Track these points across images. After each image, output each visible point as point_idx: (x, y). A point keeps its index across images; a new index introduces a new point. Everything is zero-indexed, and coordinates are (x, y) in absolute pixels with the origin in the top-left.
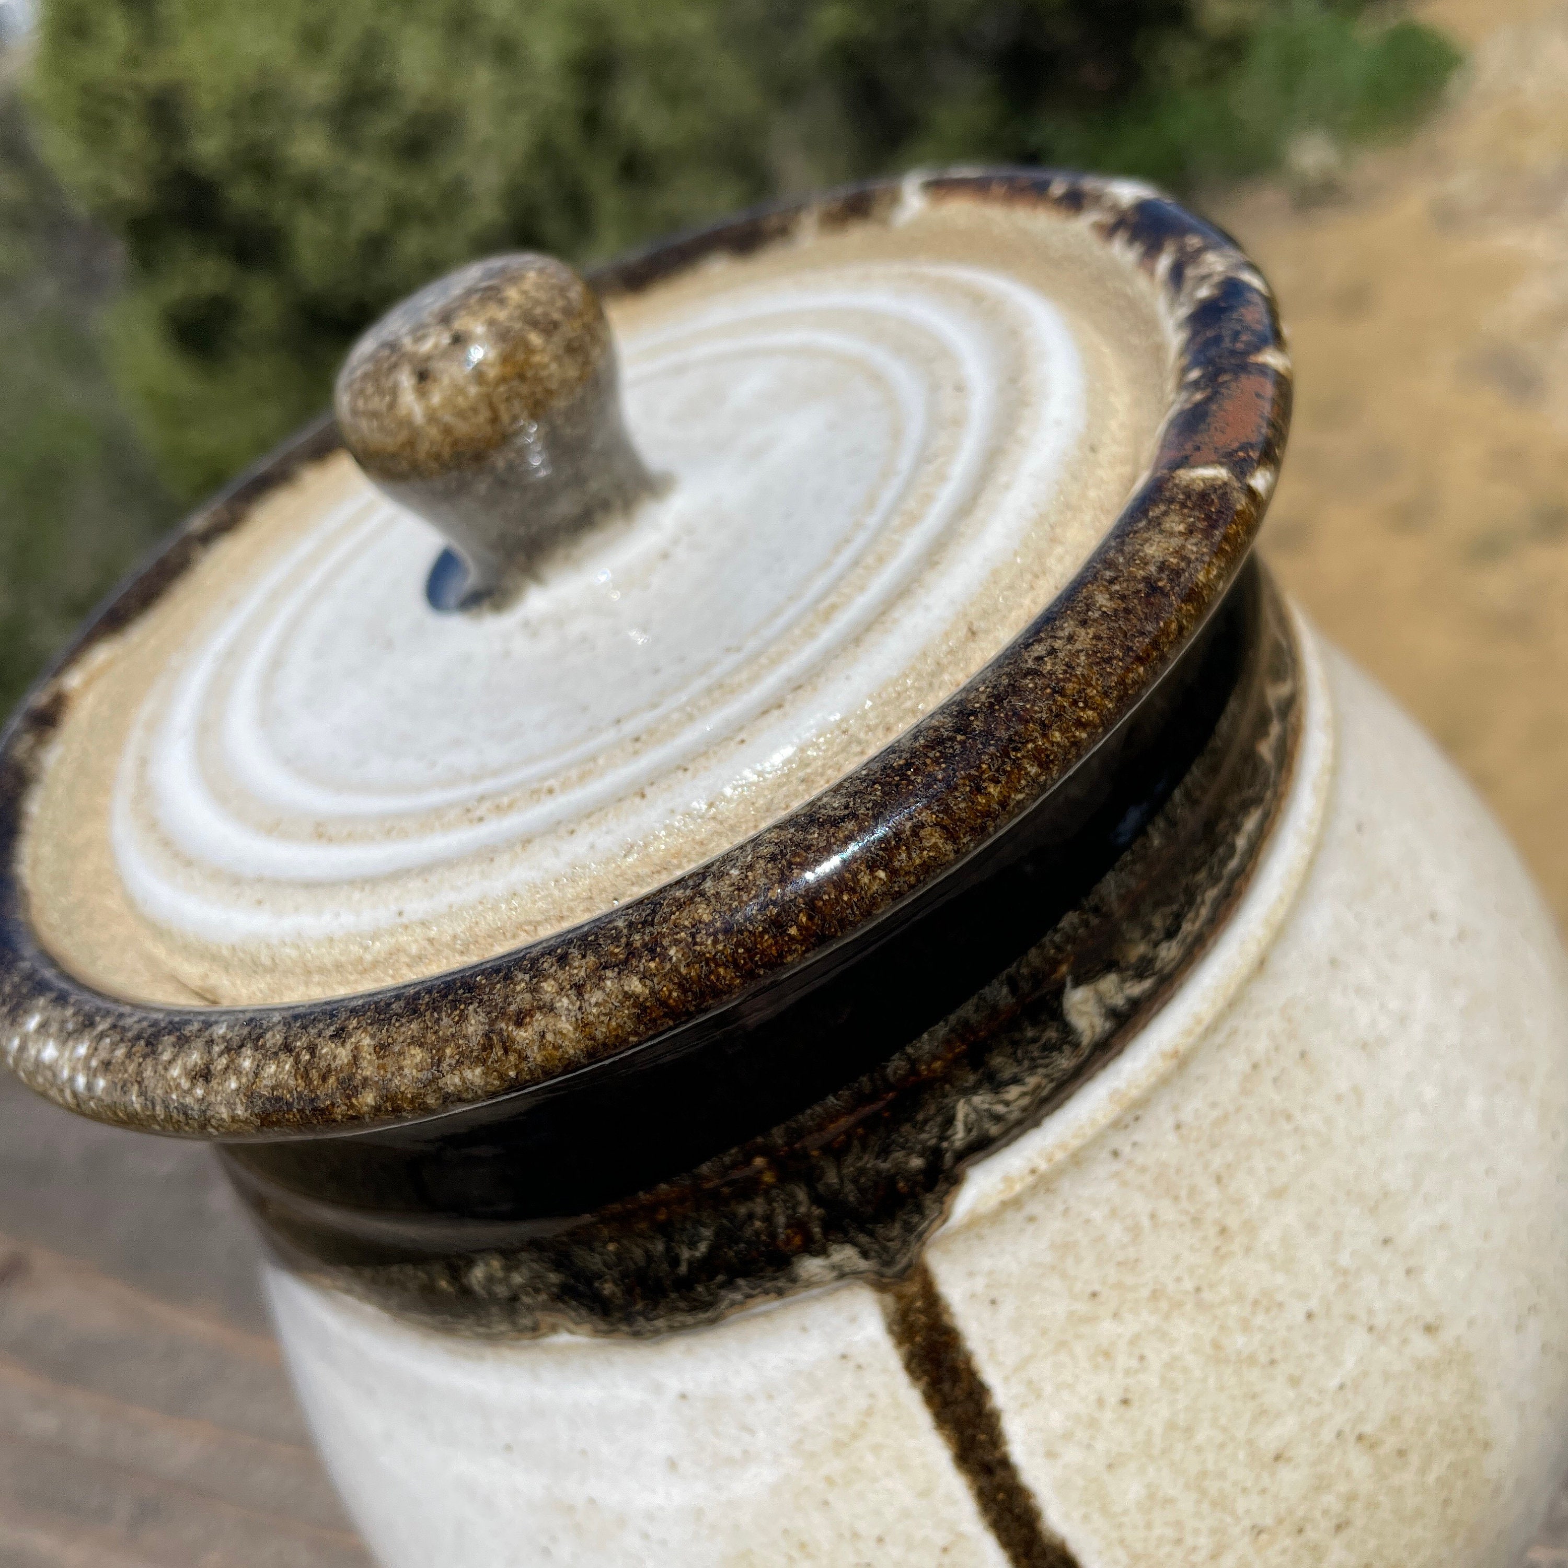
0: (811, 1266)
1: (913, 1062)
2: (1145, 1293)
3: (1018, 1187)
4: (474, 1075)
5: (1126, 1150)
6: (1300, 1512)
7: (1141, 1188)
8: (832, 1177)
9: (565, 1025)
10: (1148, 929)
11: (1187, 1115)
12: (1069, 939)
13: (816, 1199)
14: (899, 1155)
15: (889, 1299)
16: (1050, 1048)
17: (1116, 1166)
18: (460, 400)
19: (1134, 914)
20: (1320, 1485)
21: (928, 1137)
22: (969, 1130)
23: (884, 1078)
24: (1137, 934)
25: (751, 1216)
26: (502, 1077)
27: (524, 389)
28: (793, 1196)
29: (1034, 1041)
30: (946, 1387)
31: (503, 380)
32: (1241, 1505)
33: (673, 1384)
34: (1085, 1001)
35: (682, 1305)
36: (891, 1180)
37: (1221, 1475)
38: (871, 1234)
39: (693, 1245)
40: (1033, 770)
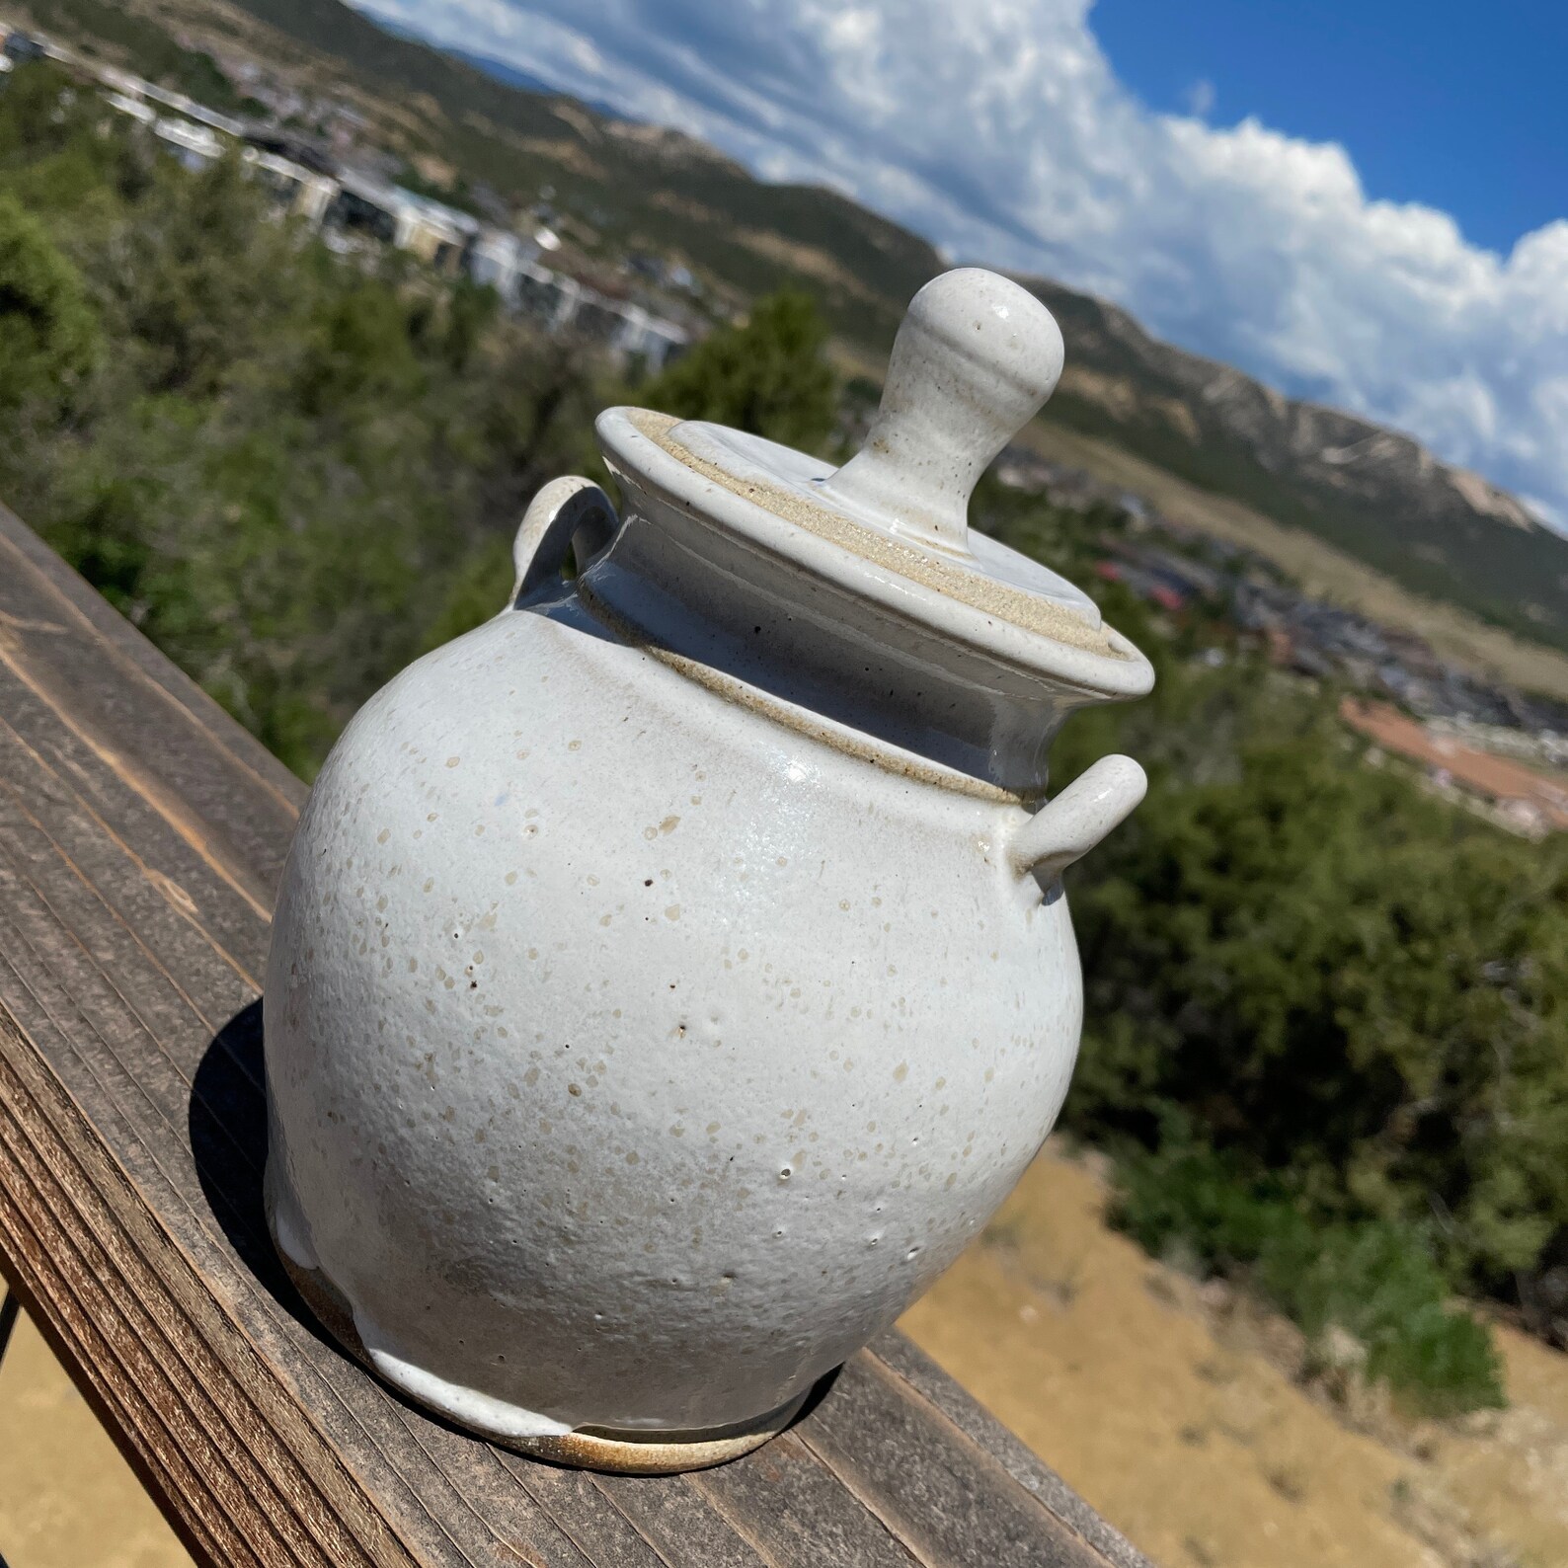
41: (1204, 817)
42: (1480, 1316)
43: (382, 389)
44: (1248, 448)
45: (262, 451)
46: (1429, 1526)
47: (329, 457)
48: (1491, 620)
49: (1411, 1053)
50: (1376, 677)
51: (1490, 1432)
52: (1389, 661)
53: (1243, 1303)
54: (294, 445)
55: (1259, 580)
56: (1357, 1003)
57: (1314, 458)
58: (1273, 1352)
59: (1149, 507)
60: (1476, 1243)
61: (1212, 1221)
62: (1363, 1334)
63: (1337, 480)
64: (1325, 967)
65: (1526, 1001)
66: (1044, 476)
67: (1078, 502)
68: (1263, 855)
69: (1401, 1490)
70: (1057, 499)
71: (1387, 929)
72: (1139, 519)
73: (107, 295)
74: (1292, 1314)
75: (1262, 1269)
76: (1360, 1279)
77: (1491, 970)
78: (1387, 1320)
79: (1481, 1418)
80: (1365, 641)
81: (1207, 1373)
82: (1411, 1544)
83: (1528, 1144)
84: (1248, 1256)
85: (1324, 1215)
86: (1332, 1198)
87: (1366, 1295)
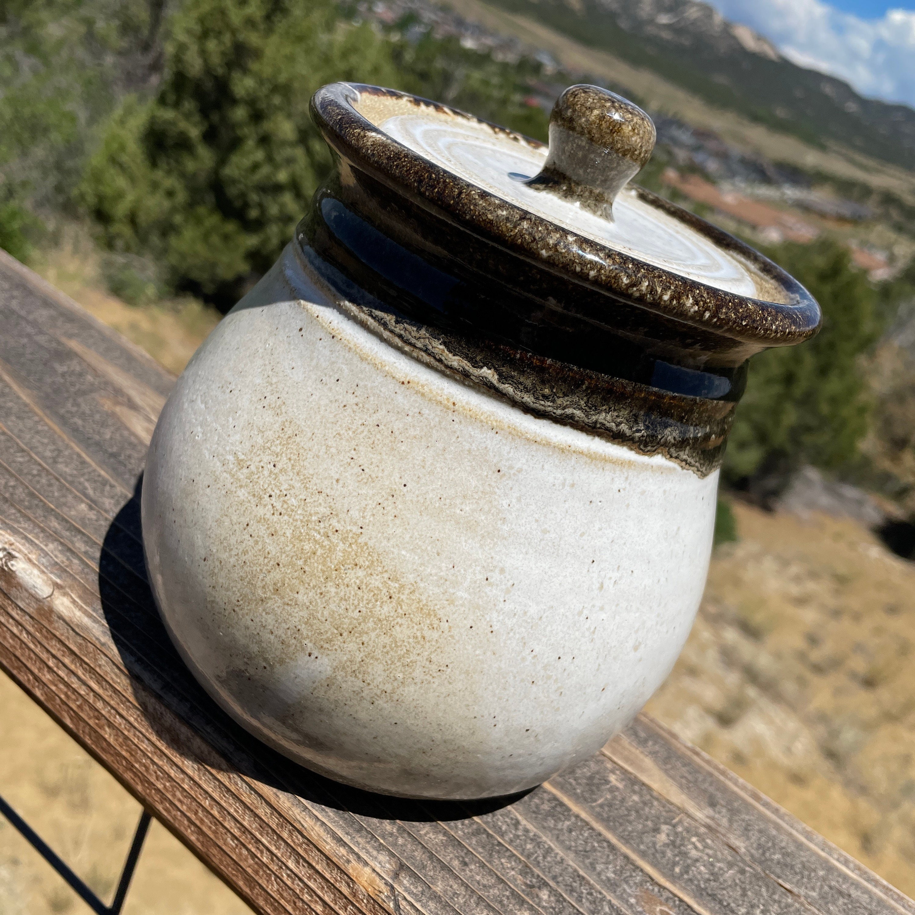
44: (612, 16)
47: (17, 50)
48: (755, 118)
50: (691, 159)
52: (697, 149)
57: (651, 21)
59: (556, 59)
63: (666, 35)
66: (489, 41)
67: (511, 58)
70: (499, 57)
72: (549, 67)
80: (684, 136)
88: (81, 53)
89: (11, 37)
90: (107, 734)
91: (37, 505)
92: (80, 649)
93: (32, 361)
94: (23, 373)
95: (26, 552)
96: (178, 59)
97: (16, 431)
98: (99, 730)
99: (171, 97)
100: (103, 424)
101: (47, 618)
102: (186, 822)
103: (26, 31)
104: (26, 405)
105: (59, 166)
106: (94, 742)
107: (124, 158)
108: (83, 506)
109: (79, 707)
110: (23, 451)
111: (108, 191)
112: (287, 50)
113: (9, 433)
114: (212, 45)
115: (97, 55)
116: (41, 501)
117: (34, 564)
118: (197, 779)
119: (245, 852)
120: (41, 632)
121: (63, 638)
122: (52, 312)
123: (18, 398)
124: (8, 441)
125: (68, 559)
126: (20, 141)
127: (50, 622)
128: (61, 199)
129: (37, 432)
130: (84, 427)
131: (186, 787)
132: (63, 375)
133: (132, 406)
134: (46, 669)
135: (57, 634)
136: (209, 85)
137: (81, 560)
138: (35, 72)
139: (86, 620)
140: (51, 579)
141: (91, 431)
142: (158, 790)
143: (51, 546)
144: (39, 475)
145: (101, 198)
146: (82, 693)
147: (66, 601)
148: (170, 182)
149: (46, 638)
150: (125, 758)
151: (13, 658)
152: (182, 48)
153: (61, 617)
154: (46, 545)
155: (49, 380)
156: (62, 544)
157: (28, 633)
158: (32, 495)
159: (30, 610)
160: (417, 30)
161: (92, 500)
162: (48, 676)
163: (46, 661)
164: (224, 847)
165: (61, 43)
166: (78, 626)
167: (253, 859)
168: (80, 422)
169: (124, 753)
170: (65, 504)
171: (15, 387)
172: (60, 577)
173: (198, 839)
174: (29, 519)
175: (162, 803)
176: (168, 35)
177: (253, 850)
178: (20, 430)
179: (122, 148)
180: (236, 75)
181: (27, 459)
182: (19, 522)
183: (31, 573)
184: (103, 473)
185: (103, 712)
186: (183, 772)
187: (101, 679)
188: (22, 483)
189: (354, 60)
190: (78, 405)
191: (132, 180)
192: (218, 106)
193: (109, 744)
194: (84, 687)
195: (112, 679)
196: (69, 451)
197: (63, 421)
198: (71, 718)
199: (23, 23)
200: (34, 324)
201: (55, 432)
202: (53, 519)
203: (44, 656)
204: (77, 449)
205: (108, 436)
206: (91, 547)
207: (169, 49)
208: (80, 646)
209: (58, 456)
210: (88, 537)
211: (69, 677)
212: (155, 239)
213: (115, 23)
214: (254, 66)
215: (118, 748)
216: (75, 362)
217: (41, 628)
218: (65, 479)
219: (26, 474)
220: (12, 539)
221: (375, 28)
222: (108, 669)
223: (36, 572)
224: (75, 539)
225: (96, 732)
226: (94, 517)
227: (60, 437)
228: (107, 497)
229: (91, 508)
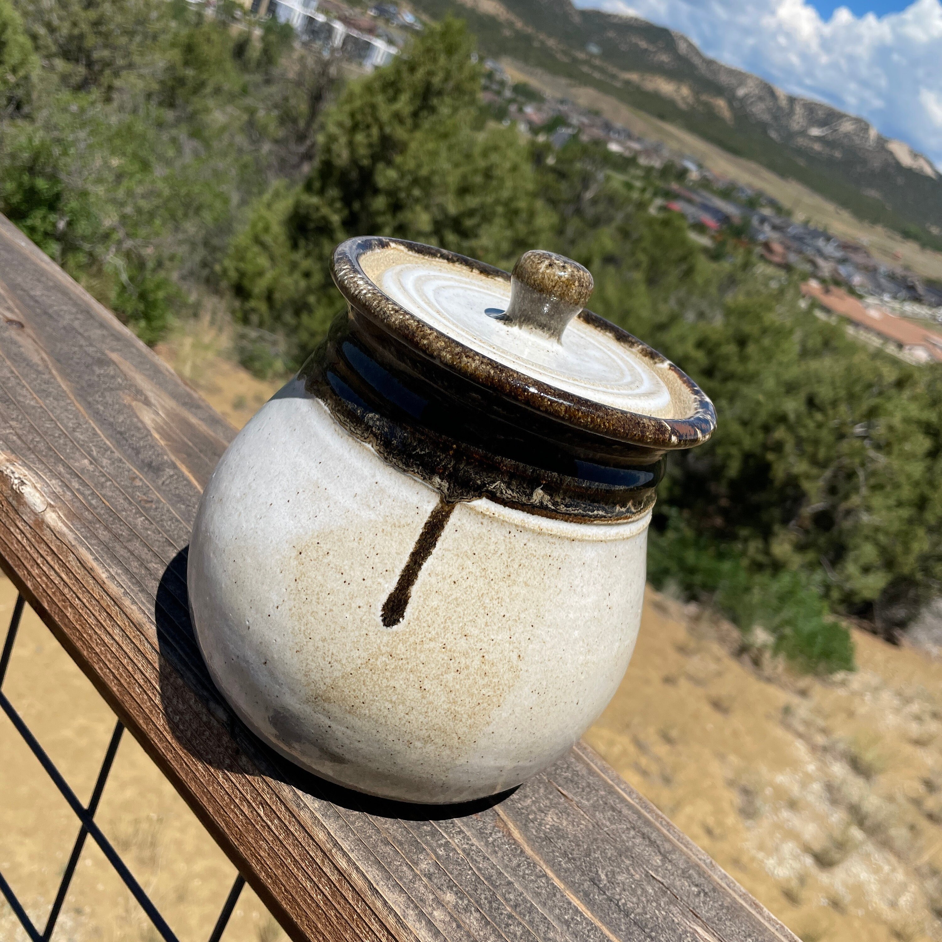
0: (437, 480)
1: (502, 461)
2: (483, 567)
3: (488, 513)
4: (449, 356)
5: (512, 534)
6: (455, 655)
7: (506, 546)
8: (462, 466)
9: (473, 365)
10: (564, 499)
11: (530, 544)
12: (551, 477)
13: (454, 467)
14: (478, 477)
15: (440, 505)
16: (524, 493)
17: (507, 535)
18: (552, 277)
19: (565, 493)
20: (465, 654)
21: (487, 480)
22: (494, 488)
23: (494, 458)
24: (562, 497)
25: (439, 456)
26: (453, 362)
27: (564, 288)
28: (451, 461)
29: (524, 488)
30: (428, 536)
31: (563, 282)
32: (448, 635)
33: (378, 478)
34: (540, 494)
35: (404, 460)
36: (471, 480)
37: (452, 623)
38: (454, 486)
39: (421, 450)
40: (589, 420)
41: (700, 344)
42: (844, 624)
43: (218, 91)
44: (764, 127)
45: (139, 127)
46: (801, 729)
47: (182, 133)
48: (907, 235)
49: (808, 477)
50: (836, 271)
51: (843, 683)
52: (843, 261)
53: (707, 613)
54: (160, 125)
55: (767, 212)
56: (778, 447)
57: (803, 133)
58: (722, 640)
59: (700, 166)
60: (848, 586)
61: (692, 571)
62: (774, 630)
63: (817, 147)
64: (767, 429)
65: (878, 447)
66: (636, 146)
67: (657, 163)
68: (735, 366)
69: (787, 710)
70: (643, 161)
71: (803, 408)
72: (694, 174)
73: (42, 31)
74: (735, 620)
75: (719, 596)
76: (775, 602)
77: (859, 430)
78: (788, 622)
79: (840, 676)
80: (830, 249)
81: (682, 649)
82: (789, 737)
83: (877, 529)
84: (711, 589)
85: (757, 567)
86: (761, 558)
87: (777, 610)
88: (240, 140)
89: (178, 121)
90: (69, 612)
91: (51, 456)
92: (58, 550)
93: (78, 363)
94: (68, 371)
95: (34, 482)
96: (328, 150)
97: (51, 407)
98: (64, 610)
99: (317, 185)
100: (119, 412)
101: (40, 527)
102: (112, 677)
103: (192, 117)
104: (64, 392)
105: (206, 244)
106: (61, 620)
107: (268, 239)
108: (86, 462)
109: (54, 593)
110: (52, 420)
111: (249, 268)
112: (431, 146)
113: (45, 407)
114: (360, 138)
115: (255, 142)
116: (55, 453)
117: (38, 490)
118: (121, 643)
119: (146, 697)
120: (35, 538)
121: (48, 542)
122: (105, 332)
123: (60, 386)
124: (42, 412)
125: (63, 491)
126: (173, 217)
127: (42, 530)
128: (205, 272)
129: (66, 410)
130: (104, 412)
131: (114, 650)
132: (99, 376)
133: (147, 402)
134: (36, 566)
135: (45, 538)
136: (354, 175)
137: (73, 493)
138: (196, 154)
139: (65, 529)
140: (47, 501)
141: (108, 415)
142: (96, 653)
143: (54, 482)
144: (59, 437)
145: (242, 274)
146: (57, 582)
147: (54, 515)
148: (306, 264)
149: (38, 542)
150: (78, 630)
151: (16, 559)
152: (332, 139)
153: (48, 527)
154: (50, 481)
155: (86, 377)
156: (62, 481)
157: (28, 539)
158: (50, 449)
159: (30, 522)
160: (564, 132)
161: (94, 458)
162: (37, 571)
163: (36, 559)
164: (133, 694)
165: (224, 129)
166: (58, 532)
167: (150, 702)
168: (102, 408)
169: (78, 627)
170: (72, 458)
171: (59, 379)
172: (54, 501)
173: (118, 690)
174: (43, 463)
175: (98, 663)
176: (323, 127)
177: (150, 695)
178: (54, 407)
179: (267, 229)
180: (380, 166)
181: (53, 426)
182: (35, 464)
183: (34, 495)
184: (108, 442)
185: (68, 596)
186: (113, 639)
187: (69, 571)
188: (45, 440)
189: (494, 158)
190: (104, 397)
191: (272, 258)
192: (360, 195)
193: (70, 621)
194: (58, 578)
195: (76, 571)
196: (87, 425)
197: (89, 405)
198: (48, 602)
199: (190, 109)
200: (88, 339)
201: (80, 412)
202: (60, 465)
203: (35, 555)
204: (93, 425)
205: (120, 420)
206: (83, 487)
207: (321, 139)
208: (58, 547)
209: (77, 427)
210: (83, 480)
211: (49, 571)
212: (288, 318)
213: (275, 113)
214: (398, 159)
215: (75, 623)
216: (111, 368)
217: (36, 535)
218: (78, 442)
219: (50, 435)
220: (27, 473)
221: (522, 127)
222: (73, 563)
223: (38, 495)
224: (73, 480)
225: (62, 611)
226: (91, 469)
227: (82, 415)
228: (106, 458)
229: (91, 463)
